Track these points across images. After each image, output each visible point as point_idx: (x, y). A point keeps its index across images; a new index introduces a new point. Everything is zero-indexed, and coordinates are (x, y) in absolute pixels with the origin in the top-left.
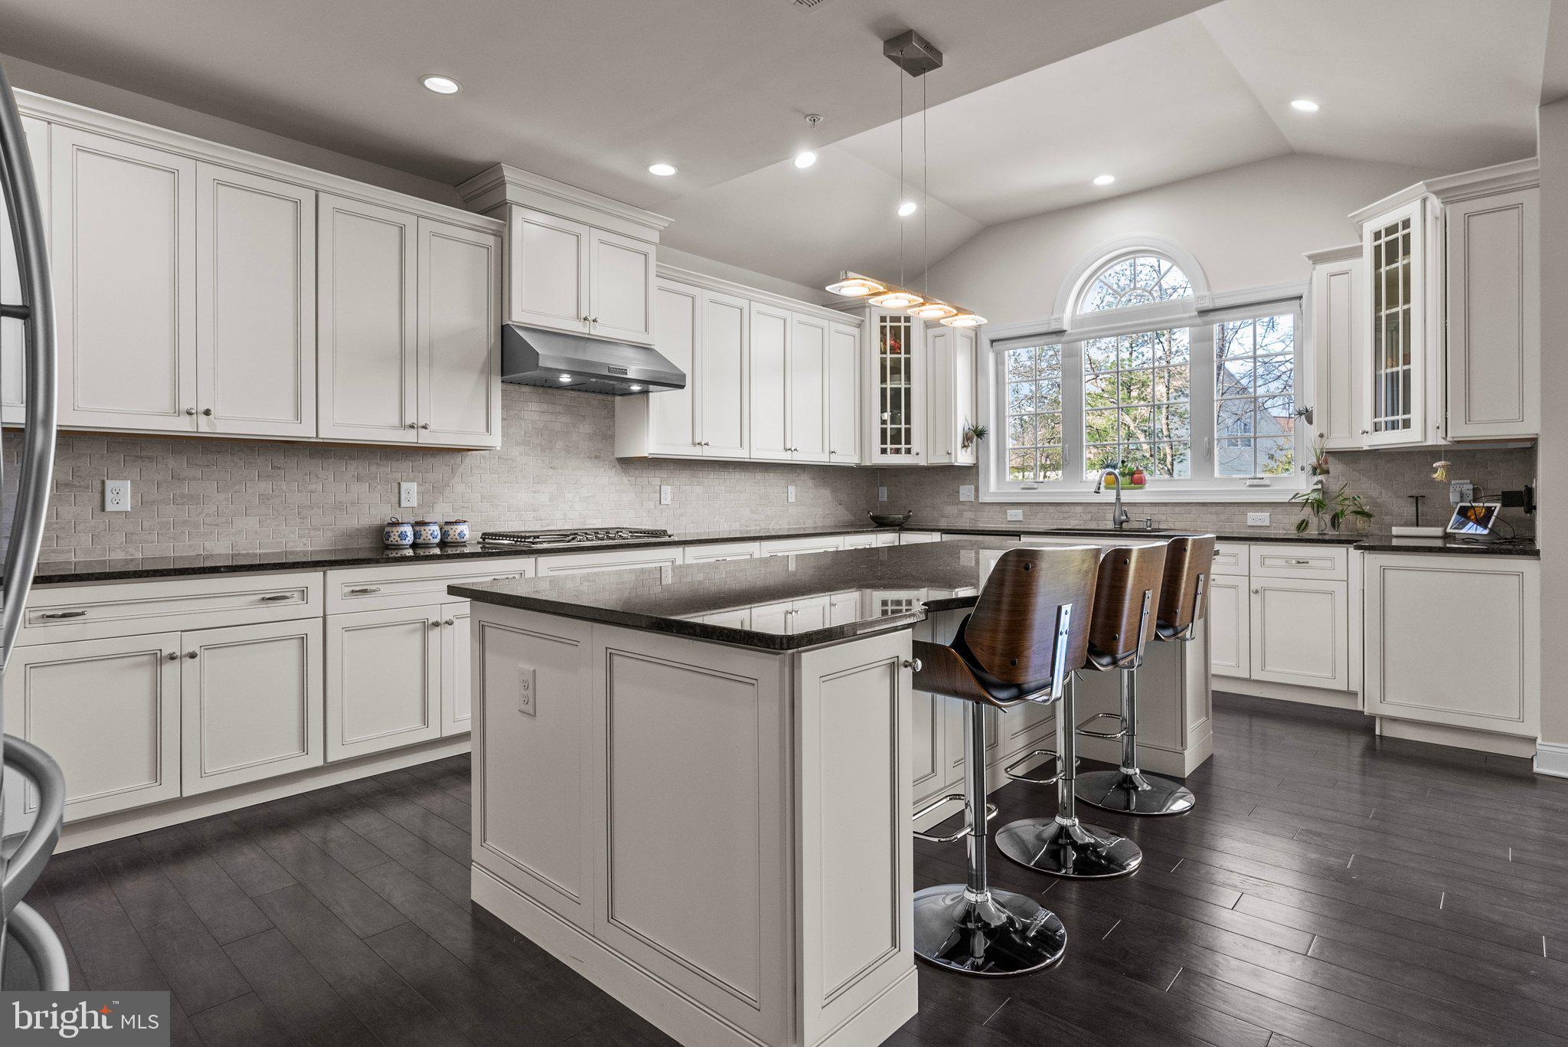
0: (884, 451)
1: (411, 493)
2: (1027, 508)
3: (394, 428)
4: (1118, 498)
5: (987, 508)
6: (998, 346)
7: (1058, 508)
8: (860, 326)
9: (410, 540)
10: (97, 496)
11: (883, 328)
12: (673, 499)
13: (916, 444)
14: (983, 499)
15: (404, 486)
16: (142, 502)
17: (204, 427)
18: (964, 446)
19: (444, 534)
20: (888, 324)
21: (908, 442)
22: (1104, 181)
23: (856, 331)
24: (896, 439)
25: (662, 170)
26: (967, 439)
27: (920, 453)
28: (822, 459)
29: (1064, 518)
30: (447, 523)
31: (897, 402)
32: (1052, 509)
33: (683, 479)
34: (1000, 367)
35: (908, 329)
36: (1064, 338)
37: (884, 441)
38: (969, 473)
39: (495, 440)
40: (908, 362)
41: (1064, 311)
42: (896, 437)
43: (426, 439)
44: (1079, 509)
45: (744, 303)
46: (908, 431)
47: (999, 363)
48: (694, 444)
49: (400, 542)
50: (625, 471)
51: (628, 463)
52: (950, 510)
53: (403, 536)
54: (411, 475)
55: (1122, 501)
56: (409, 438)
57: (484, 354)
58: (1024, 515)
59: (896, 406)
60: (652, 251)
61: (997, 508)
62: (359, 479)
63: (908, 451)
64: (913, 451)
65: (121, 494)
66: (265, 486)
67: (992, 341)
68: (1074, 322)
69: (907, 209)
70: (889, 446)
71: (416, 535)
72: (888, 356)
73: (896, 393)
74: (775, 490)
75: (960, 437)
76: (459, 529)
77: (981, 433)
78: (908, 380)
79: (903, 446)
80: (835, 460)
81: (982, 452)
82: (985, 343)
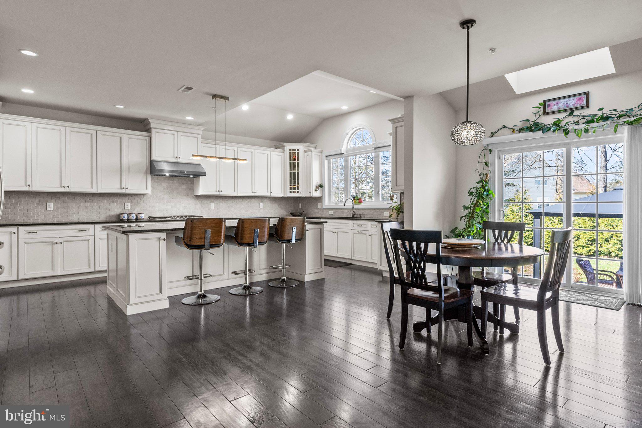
0: (291, 192)
1: (128, 206)
2: (334, 210)
3: (119, 189)
4: (353, 207)
5: (324, 210)
6: (328, 158)
7: (341, 210)
8: (284, 152)
9: (126, 217)
10: (45, 206)
11: (290, 153)
12: (214, 207)
13: (300, 191)
14: (324, 207)
15: (126, 204)
16: (56, 208)
17: (68, 190)
18: (316, 190)
19: (137, 216)
20: (292, 152)
21: (298, 189)
22: (345, 108)
23: (282, 154)
24: (294, 188)
25: (189, 118)
26: (317, 188)
27: (302, 193)
28: (268, 195)
29: (343, 214)
30: (138, 214)
31: (294, 177)
32: (340, 211)
33: (218, 201)
34: (330, 164)
35: (298, 153)
36: (343, 156)
37: (290, 189)
38: (320, 199)
39: (149, 191)
40: (298, 164)
41: (342, 147)
42: (294, 189)
43: (127, 192)
44: (346, 211)
45: (236, 149)
46: (298, 186)
47: (329, 163)
48: (217, 191)
49: (133, 218)
50: (198, 199)
51: (198, 197)
52: (316, 211)
53: (124, 217)
54: (128, 201)
55: (354, 208)
56: (123, 191)
57: (145, 169)
58: (333, 213)
59: (294, 179)
60: (199, 136)
61: (328, 210)
62: (113, 202)
63: (298, 192)
64: (300, 192)
65: (51, 206)
66: (87, 204)
67: (327, 156)
68: (347, 151)
69: (290, 117)
70: (292, 190)
71: (128, 217)
72: (292, 162)
73: (294, 173)
74: (254, 203)
75: (314, 188)
76: (141, 215)
77: (321, 186)
78: (298, 169)
79: (297, 190)
80: (273, 195)
81: (323, 192)
82: (324, 157)
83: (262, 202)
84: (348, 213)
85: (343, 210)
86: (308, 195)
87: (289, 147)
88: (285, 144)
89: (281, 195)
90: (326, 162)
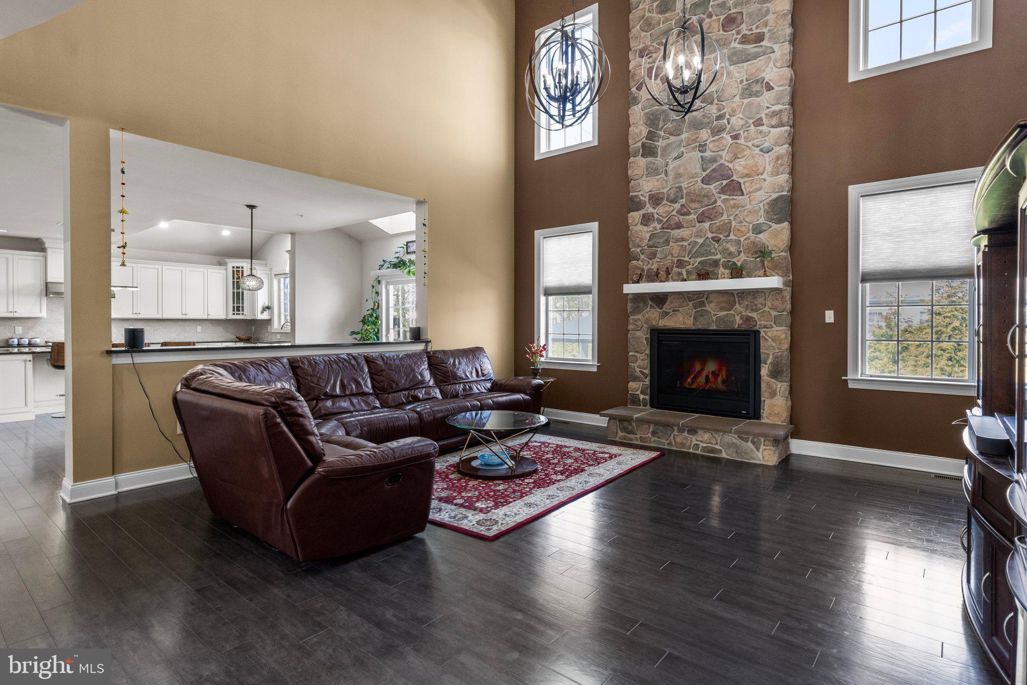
0: (234, 314)
1: (20, 329)
2: (281, 334)
3: (6, 312)
5: (273, 334)
6: (279, 277)
8: (226, 269)
9: (16, 342)
11: (233, 271)
13: (245, 312)
14: (273, 331)
15: (17, 328)
18: (262, 312)
19: (29, 341)
20: (235, 269)
21: (243, 310)
23: (224, 272)
26: (264, 310)
27: (247, 315)
28: (205, 317)
30: (31, 338)
31: (238, 297)
34: (280, 284)
35: (243, 271)
37: (234, 311)
38: (269, 322)
39: (44, 315)
42: (238, 309)
43: (17, 315)
46: (243, 307)
47: (279, 282)
48: (134, 314)
52: (266, 335)
53: (13, 341)
54: (20, 325)
56: (11, 315)
57: (39, 290)
59: (238, 299)
63: (243, 314)
67: (276, 275)
69: (226, 233)
70: (236, 312)
71: (19, 341)
72: (235, 280)
73: (238, 293)
74: (189, 327)
75: (260, 309)
76: (34, 340)
77: (268, 308)
78: (243, 289)
79: (241, 312)
80: (210, 317)
81: (272, 314)
82: (273, 276)
83: (199, 325)
86: (253, 317)
87: (232, 263)
88: (227, 260)
89: (223, 317)
90: (275, 282)
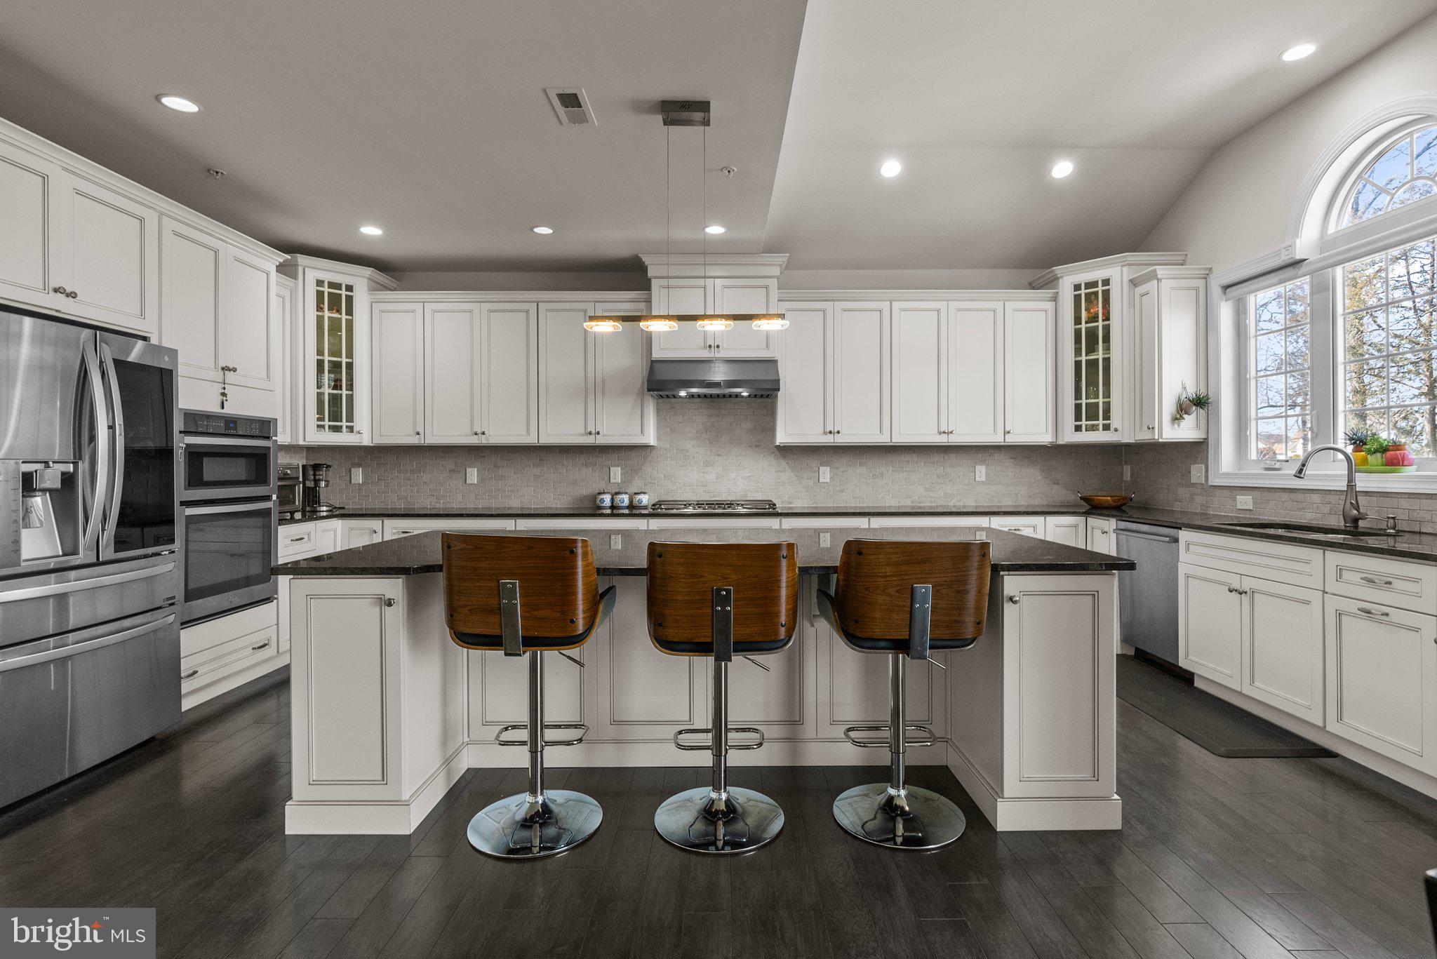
0: (1078, 428)
1: (617, 474)
2: (1257, 494)
3: (581, 435)
4: (1350, 485)
5: (1217, 493)
6: (1235, 292)
7: (1292, 495)
10: (464, 475)
11: (1078, 298)
13: (1115, 421)
14: (1214, 481)
15: (612, 469)
16: (482, 480)
17: (483, 441)
18: (1176, 419)
19: (631, 501)
20: (1083, 292)
21: (1107, 416)
23: (1049, 305)
24: (1092, 415)
25: (715, 230)
26: (1182, 410)
27: (1123, 430)
28: (998, 439)
29: (1299, 509)
30: (636, 494)
31: (1092, 376)
32: (1285, 496)
33: (842, 461)
34: (1242, 317)
35: (1106, 294)
36: (1304, 268)
37: (1078, 418)
38: (1197, 450)
39: (652, 439)
40: (1107, 329)
42: (1089, 413)
43: (601, 440)
44: (1316, 498)
45: (884, 305)
46: (1107, 405)
47: (1240, 312)
48: (825, 433)
50: (784, 457)
51: (782, 450)
52: (1183, 492)
53: (602, 501)
54: (617, 462)
55: (1356, 488)
56: (590, 440)
58: (1254, 503)
59: (1092, 382)
60: (773, 284)
61: (1227, 493)
62: (586, 465)
63: (1107, 427)
64: (1112, 427)
65: (473, 475)
66: (536, 471)
67: (1226, 288)
68: (1325, 243)
69: (1062, 169)
70: (1084, 423)
71: (612, 500)
72: (1083, 326)
73: (1092, 364)
74: (957, 469)
75: (1169, 407)
76: (639, 497)
77: (1200, 402)
78: (1107, 349)
79: (1101, 422)
80: (1012, 439)
81: (1211, 423)
82: (1216, 290)
83: (983, 462)
84: (1326, 509)
85: (1300, 496)
86: (1144, 436)
87: (1072, 276)
88: (1058, 270)
89: (1046, 438)
90: (1225, 313)
